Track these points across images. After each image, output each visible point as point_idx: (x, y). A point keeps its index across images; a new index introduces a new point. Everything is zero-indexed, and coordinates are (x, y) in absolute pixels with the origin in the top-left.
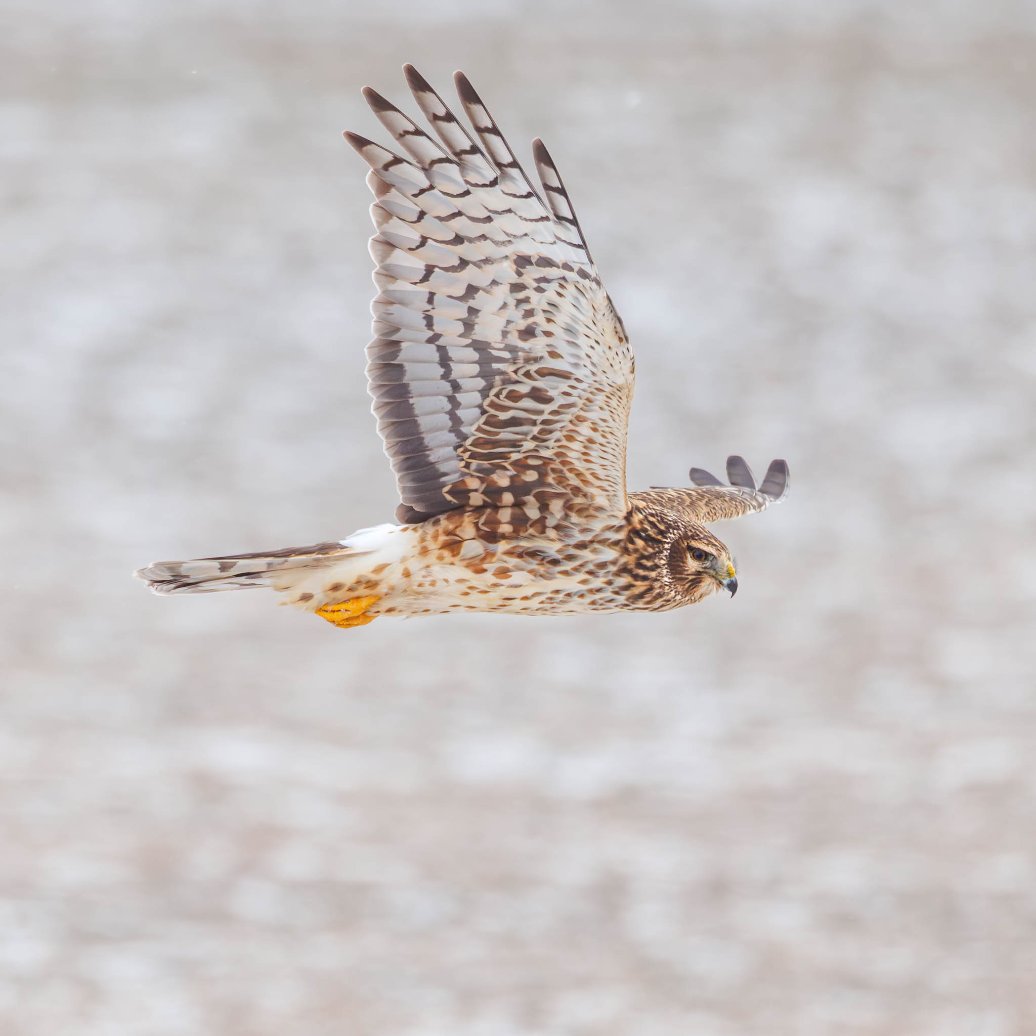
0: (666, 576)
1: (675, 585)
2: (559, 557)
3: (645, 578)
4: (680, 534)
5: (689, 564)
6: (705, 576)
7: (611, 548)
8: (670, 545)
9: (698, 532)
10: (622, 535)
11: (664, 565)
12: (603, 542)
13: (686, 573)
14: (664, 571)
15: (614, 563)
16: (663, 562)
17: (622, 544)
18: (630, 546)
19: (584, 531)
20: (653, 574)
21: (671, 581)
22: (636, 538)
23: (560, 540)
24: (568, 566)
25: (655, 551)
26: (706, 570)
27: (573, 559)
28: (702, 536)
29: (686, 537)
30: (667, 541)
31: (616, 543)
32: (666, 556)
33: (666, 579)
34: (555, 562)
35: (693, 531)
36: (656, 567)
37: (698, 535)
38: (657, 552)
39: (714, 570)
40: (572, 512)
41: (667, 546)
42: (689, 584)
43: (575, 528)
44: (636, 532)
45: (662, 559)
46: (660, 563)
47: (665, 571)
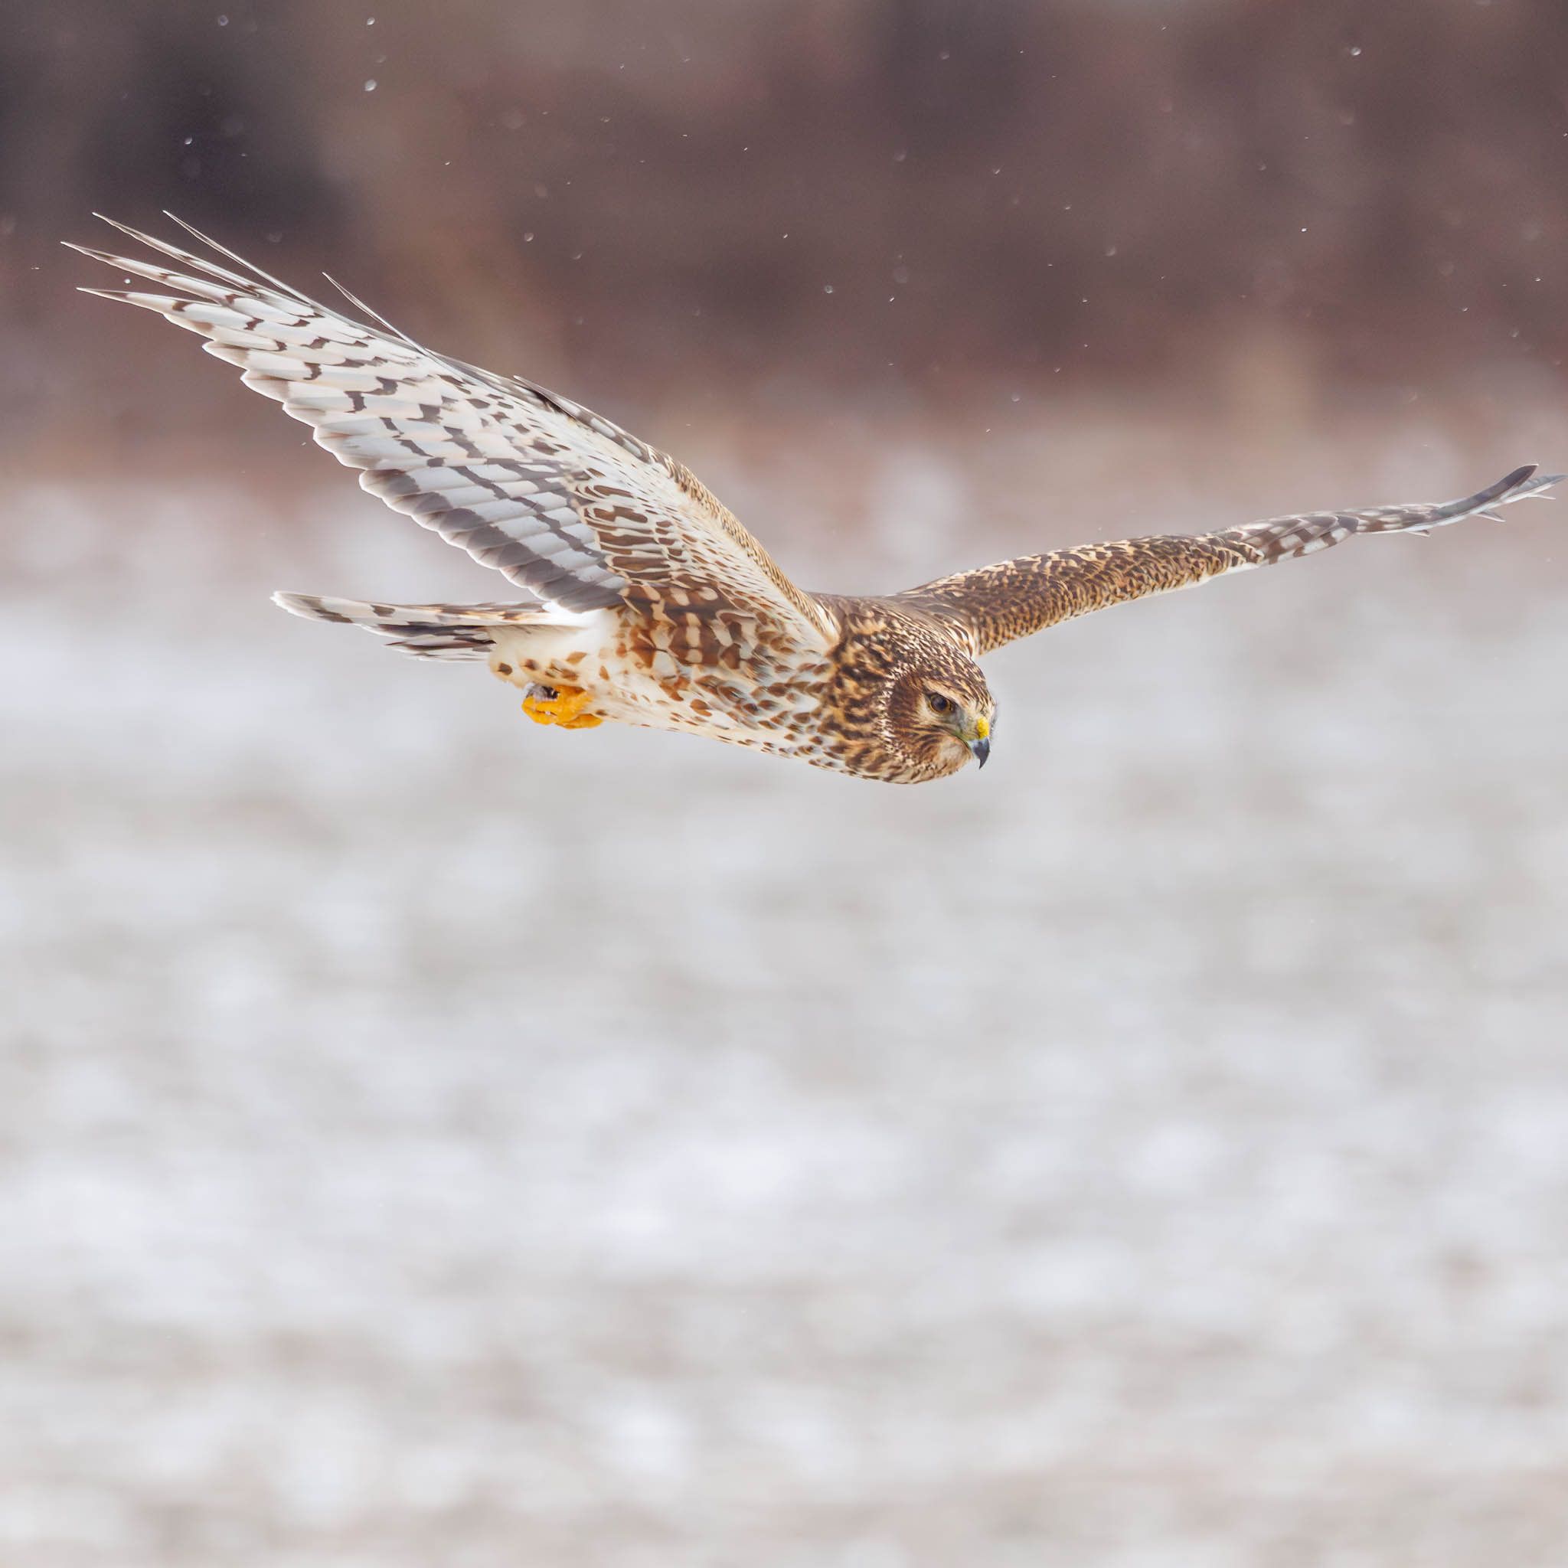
0: (885, 728)
1: (900, 743)
2: (755, 702)
3: (859, 735)
4: (911, 668)
5: (922, 715)
6: (943, 733)
7: (811, 695)
8: (893, 684)
9: (941, 670)
10: (825, 678)
11: (882, 712)
12: (801, 686)
13: (915, 726)
14: (882, 721)
15: (817, 714)
16: (881, 708)
17: (825, 690)
18: (837, 691)
19: (781, 669)
20: (868, 728)
21: (894, 736)
22: (846, 678)
23: (755, 679)
24: (768, 715)
25: (871, 693)
26: (947, 725)
27: (771, 708)
28: (946, 675)
29: (920, 674)
30: (890, 677)
31: (818, 688)
32: (887, 699)
33: (886, 733)
34: (752, 709)
35: (935, 666)
36: (874, 715)
37: (940, 674)
38: (875, 694)
39: (959, 725)
40: (767, 643)
41: (889, 685)
42: (922, 742)
43: (769, 663)
44: (847, 670)
45: (880, 703)
46: (877, 709)
47: (884, 722)
